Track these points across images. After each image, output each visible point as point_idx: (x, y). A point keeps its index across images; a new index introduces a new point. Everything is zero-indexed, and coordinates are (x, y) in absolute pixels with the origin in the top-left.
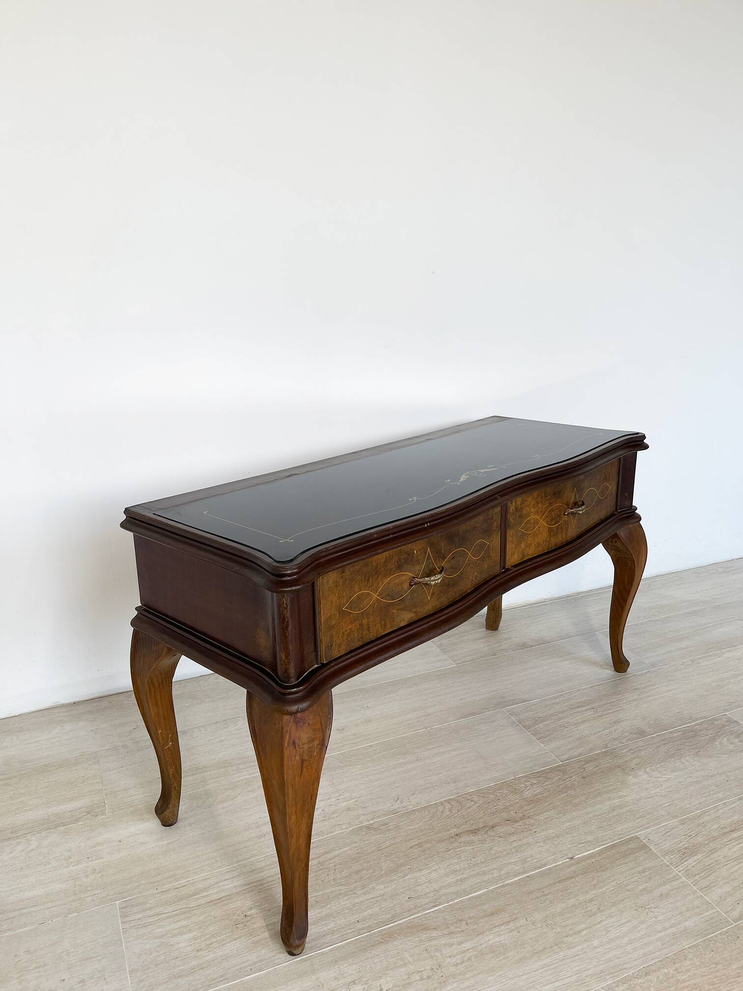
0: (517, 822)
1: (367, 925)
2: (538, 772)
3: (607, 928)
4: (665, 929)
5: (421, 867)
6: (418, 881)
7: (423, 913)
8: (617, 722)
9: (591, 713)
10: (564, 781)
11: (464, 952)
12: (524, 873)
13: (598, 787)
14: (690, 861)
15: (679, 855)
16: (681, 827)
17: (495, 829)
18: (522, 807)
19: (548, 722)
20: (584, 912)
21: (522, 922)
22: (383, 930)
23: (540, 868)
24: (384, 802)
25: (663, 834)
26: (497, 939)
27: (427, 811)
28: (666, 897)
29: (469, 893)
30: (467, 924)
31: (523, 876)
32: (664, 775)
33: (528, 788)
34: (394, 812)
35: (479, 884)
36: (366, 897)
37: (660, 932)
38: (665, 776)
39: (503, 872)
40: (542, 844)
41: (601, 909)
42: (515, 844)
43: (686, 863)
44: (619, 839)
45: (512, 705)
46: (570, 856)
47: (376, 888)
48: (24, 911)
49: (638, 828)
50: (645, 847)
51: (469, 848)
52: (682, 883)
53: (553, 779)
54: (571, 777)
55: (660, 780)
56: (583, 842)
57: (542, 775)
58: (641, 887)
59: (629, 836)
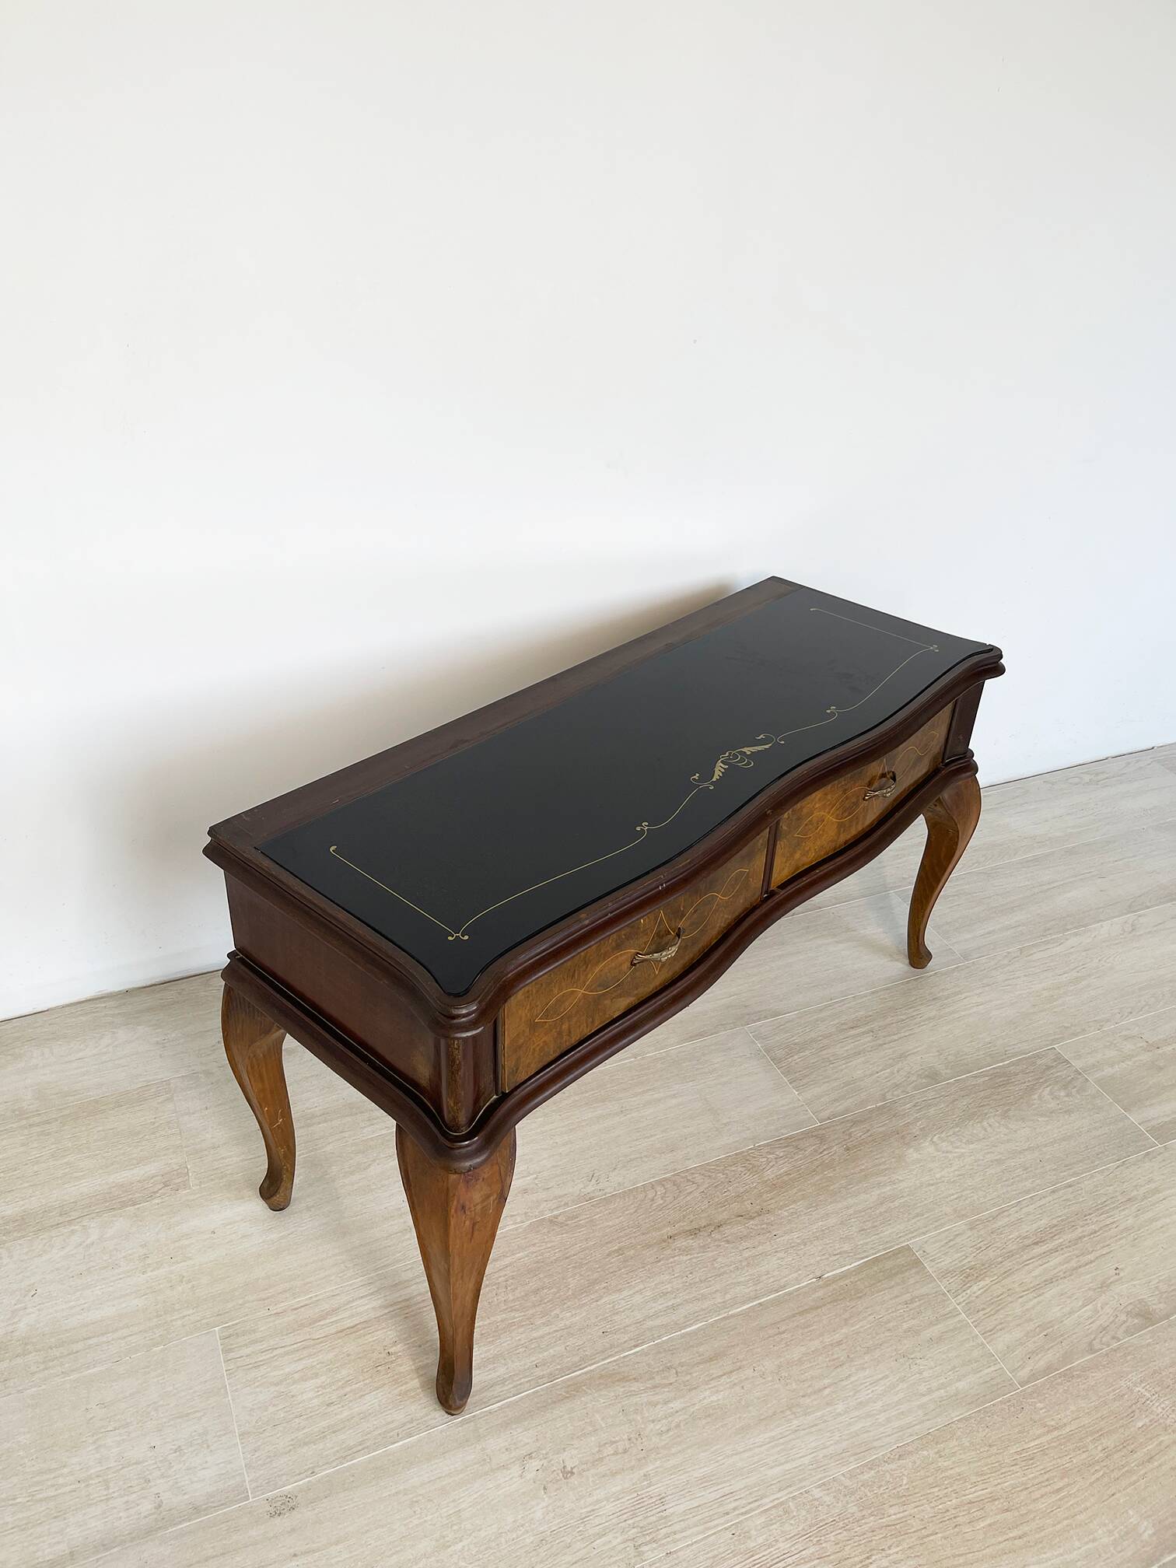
0: (752, 1218)
1: (548, 1371)
2: (787, 1138)
3: (856, 1386)
4: (930, 1391)
5: (620, 1287)
6: (616, 1308)
7: (622, 1356)
8: (903, 1056)
9: (869, 1039)
10: (821, 1153)
11: (672, 1415)
12: (756, 1298)
13: (866, 1164)
14: (975, 1288)
15: (962, 1277)
16: (969, 1233)
17: (721, 1229)
18: (760, 1195)
19: (807, 1053)
20: (829, 1361)
21: (749, 1372)
22: (568, 1380)
23: (776, 1291)
24: (573, 1181)
25: (943, 1243)
26: (714, 1398)
27: (632, 1198)
28: (937, 1343)
29: (682, 1327)
30: (677, 1372)
31: (755, 1303)
32: (957, 1148)
33: (771, 1164)
34: (587, 1198)
35: (696, 1315)
36: (547, 1330)
37: (924, 1395)
38: (957, 1150)
39: (728, 1297)
40: (782, 1254)
41: (852, 1357)
42: (746, 1254)
43: (968, 1291)
44: (885, 1249)
45: (759, 1020)
46: (818, 1274)
47: (561, 1316)
48: (90, 1342)
49: (912, 1233)
50: (917, 1263)
51: (685, 1258)
52: (959, 1321)
53: (805, 1151)
54: (830, 1148)
55: (950, 1156)
56: (836, 1252)
57: (792, 1143)
58: (905, 1326)
59: (898, 1245)
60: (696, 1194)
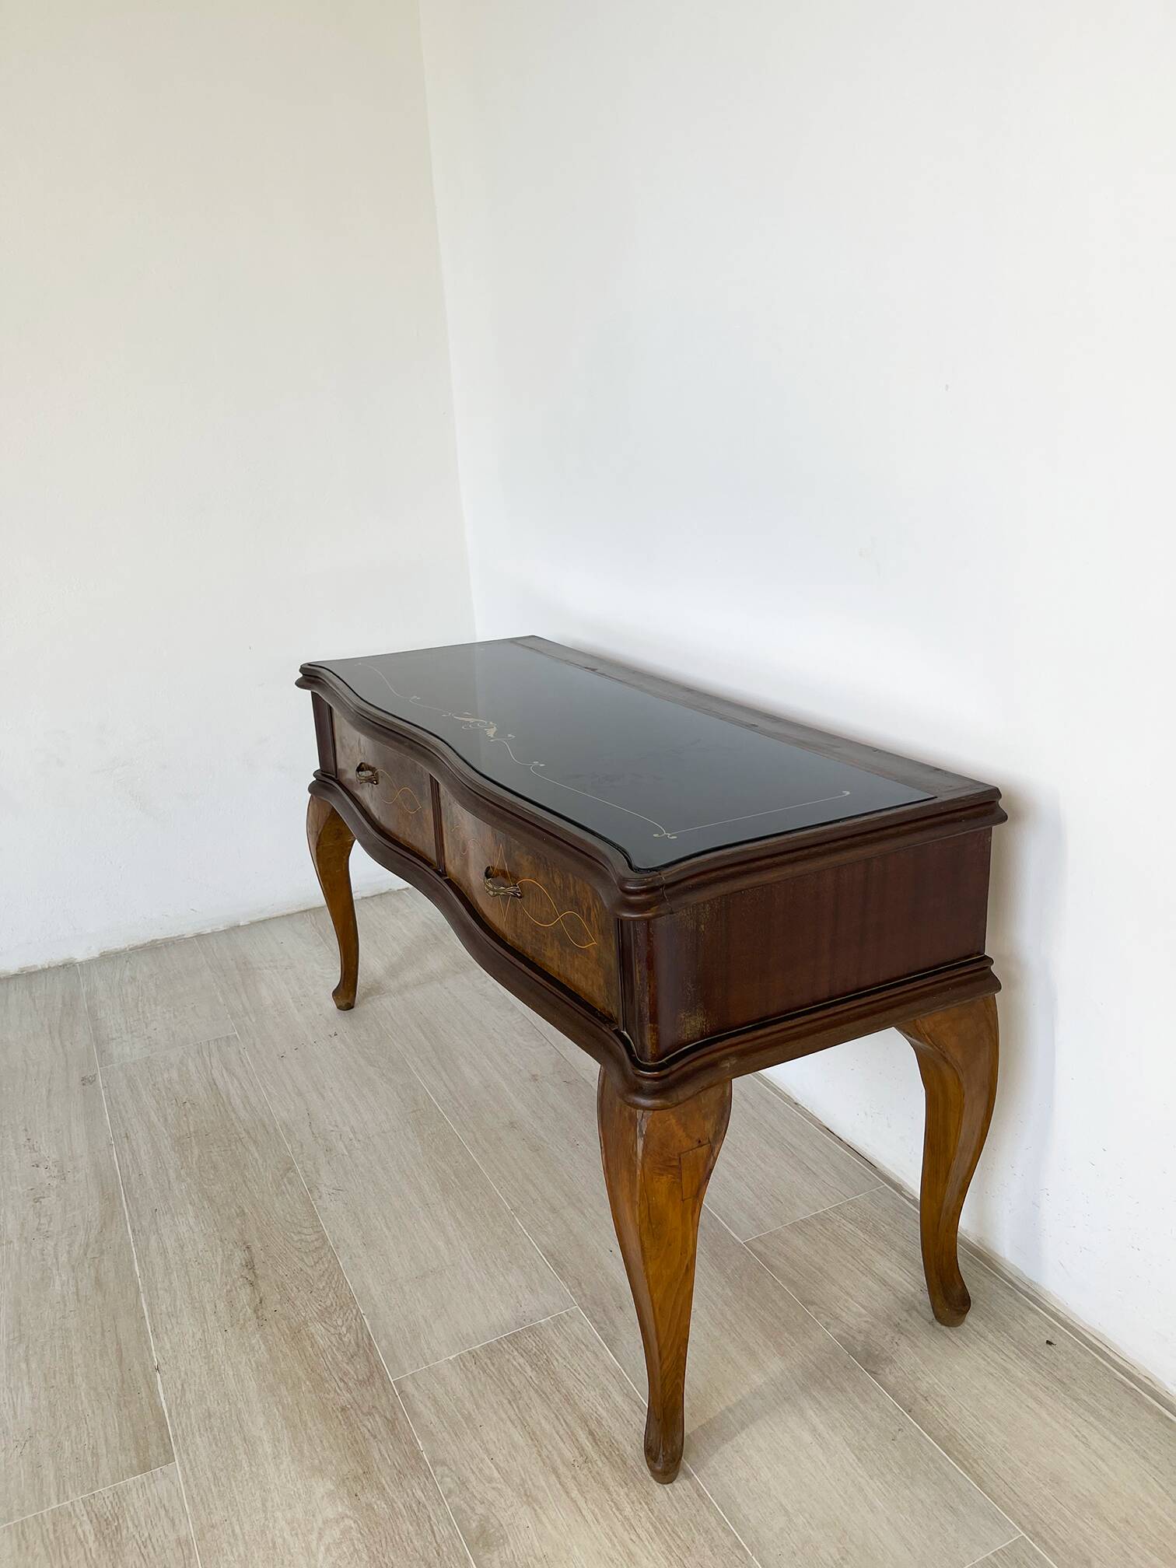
0: (255, 1311)
2: (371, 1346)
3: (18, 1389)
9: (569, 1456)
12: (151, 1313)
14: (88, 1527)
15: (108, 1514)
16: (172, 1537)
20: (55, 1371)
22: (119, 1192)
23: (154, 1331)
24: (336, 1179)
25: (165, 1502)
27: (306, 1219)
28: (33, 1471)
29: (141, 1262)
30: (94, 1256)
31: (147, 1313)
32: (328, 1549)
33: (332, 1330)
34: (312, 1189)
35: (150, 1269)
38: (322, 1548)
39: (161, 1292)
40: (199, 1336)
41: (52, 1390)
42: (209, 1307)
43: (85, 1518)
44: (175, 1436)
45: (594, 1321)
46: (163, 1368)
49: (191, 1469)
50: (145, 1467)
51: (219, 1260)
52: (49, 1499)
53: (348, 1364)
54: (349, 1390)
55: (314, 1536)
56: (185, 1386)
57: (364, 1348)
58: (67, 1444)
59: (179, 1450)
60: (300, 1265)
